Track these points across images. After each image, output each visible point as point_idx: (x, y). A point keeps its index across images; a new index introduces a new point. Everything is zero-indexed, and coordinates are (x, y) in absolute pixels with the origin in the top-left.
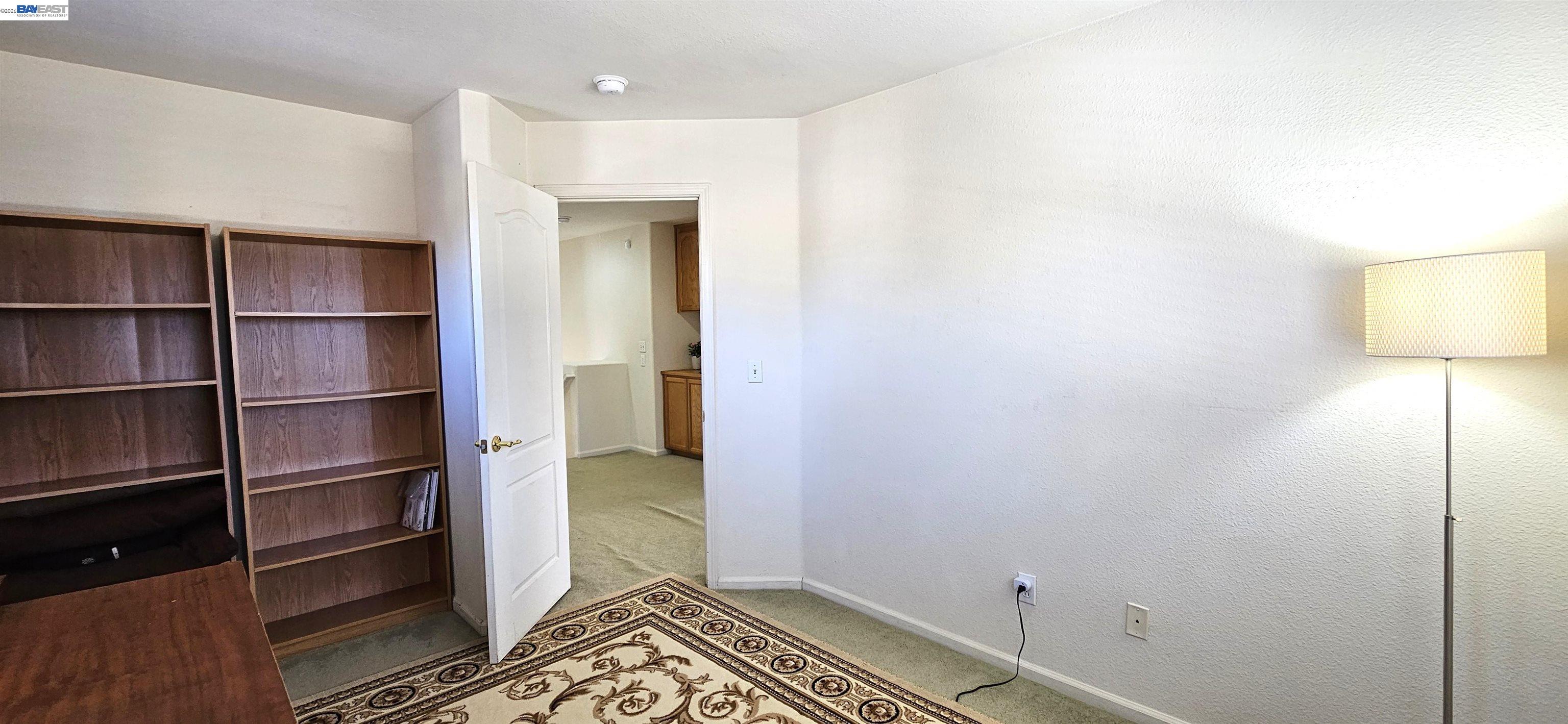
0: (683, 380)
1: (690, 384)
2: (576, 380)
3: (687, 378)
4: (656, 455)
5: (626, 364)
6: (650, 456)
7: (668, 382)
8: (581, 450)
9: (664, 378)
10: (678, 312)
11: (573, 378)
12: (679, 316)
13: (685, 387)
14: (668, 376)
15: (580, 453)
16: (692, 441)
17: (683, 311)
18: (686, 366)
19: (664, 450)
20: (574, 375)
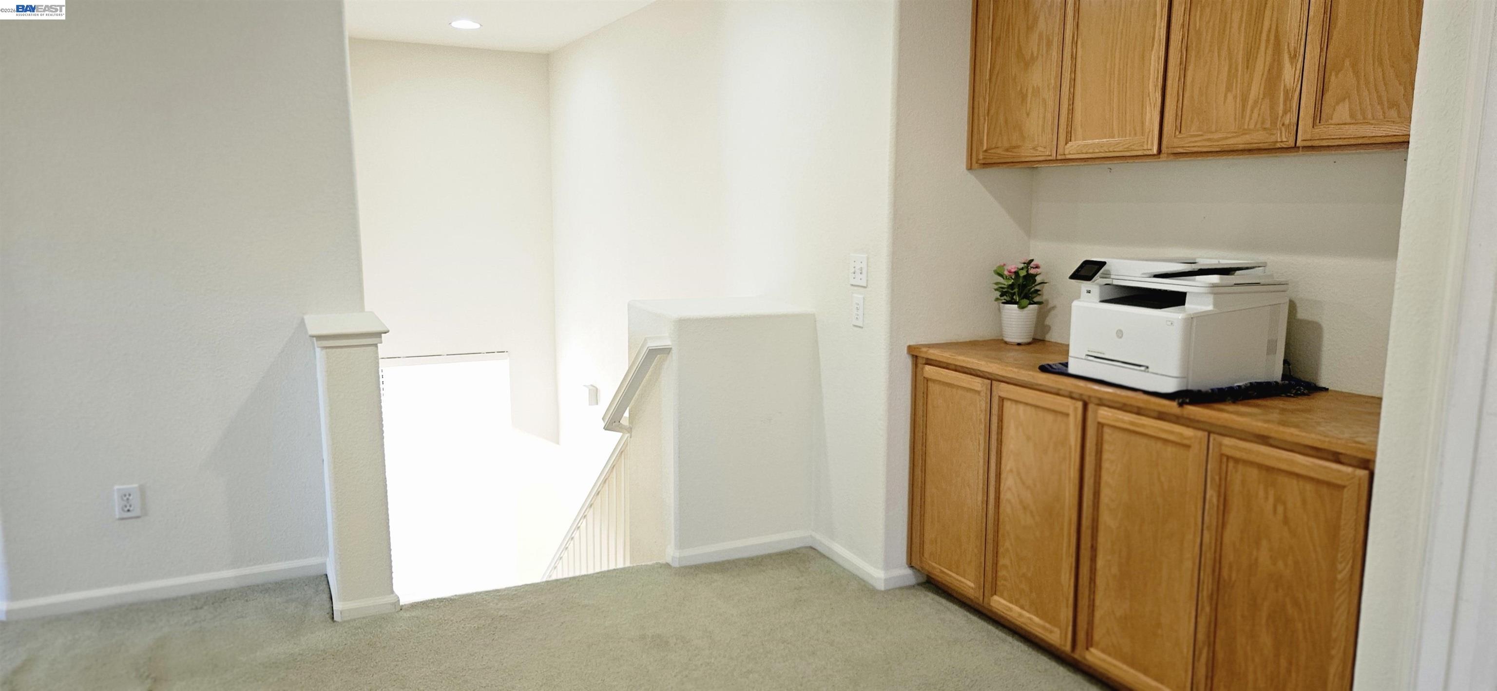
0: (977, 384)
1: (1002, 400)
2: (674, 351)
3: (992, 379)
4: (881, 586)
5: (814, 315)
6: (865, 589)
7: (927, 380)
8: (681, 544)
9: (915, 365)
10: (970, 168)
11: (666, 351)
12: (970, 177)
13: (983, 404)
14: (929, 362)
15: (677, 555)
16: (995, 578)
17: (986, 165)
18: (982, 331)
19: (908, 572)
20: (667, 343)
